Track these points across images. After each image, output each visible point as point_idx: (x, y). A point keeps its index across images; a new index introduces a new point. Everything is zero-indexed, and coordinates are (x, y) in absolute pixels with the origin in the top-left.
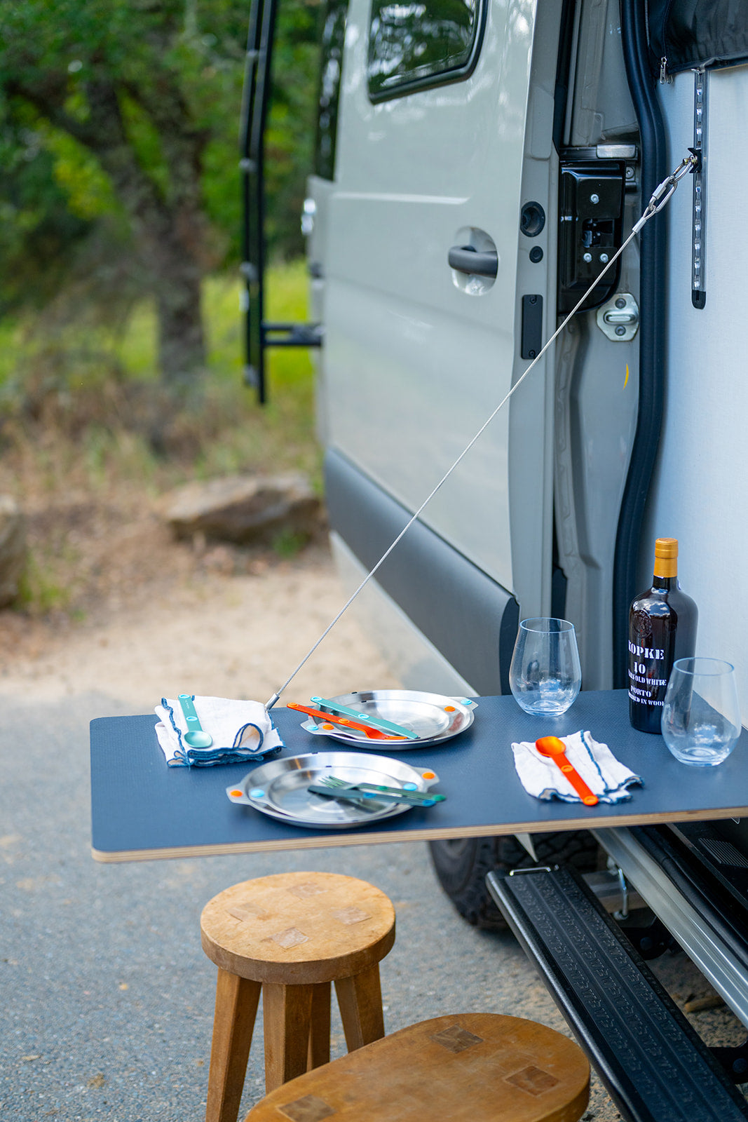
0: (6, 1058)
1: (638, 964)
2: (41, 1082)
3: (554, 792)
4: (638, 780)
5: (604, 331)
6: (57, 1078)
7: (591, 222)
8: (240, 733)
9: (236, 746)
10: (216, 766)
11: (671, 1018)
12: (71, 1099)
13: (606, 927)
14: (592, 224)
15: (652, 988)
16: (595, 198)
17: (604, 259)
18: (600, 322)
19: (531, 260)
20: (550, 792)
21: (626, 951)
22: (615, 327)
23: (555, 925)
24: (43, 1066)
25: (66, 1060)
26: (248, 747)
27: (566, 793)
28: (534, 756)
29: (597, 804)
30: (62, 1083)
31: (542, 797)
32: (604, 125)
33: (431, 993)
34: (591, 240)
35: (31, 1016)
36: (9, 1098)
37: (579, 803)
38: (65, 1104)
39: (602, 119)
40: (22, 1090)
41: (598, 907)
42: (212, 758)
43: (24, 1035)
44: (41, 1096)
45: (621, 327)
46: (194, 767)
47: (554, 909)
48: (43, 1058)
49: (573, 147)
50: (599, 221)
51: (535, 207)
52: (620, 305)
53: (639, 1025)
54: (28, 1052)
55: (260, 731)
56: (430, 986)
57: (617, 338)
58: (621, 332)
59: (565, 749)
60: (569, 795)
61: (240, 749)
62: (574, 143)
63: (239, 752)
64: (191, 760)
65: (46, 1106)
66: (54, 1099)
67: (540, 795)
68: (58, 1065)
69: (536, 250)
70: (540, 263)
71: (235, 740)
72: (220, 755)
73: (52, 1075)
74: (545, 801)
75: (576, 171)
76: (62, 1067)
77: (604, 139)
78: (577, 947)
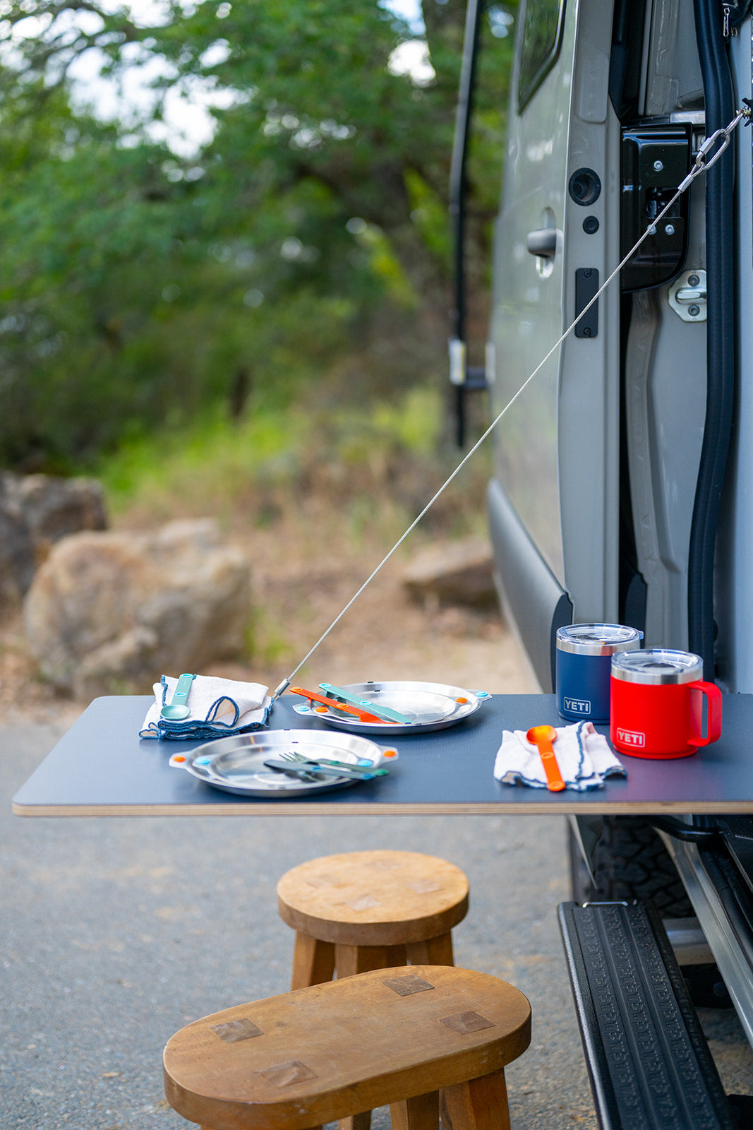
0: (87, 1073)
1: (681, 1001)
2: (113, 1098)
3: (519, 775)
4: (621, 769)
5: (676, 311)
6: (130, 1095)
7: (655, 190)
8: (216, 706)
9: (210, 719)
10: (188, 739)
11: (694, 1057)
12: (135, 1118)
13: (661, 962)
14: (656, 193)
15: (686, 1025)
16: (658, 165)
17: (670, 230)
18: (672, 302)
19: (584, 230)
20: (514, 775)
21: (673, 987)
22: (688, 307)
23: (606, 958)
24: (120, 1083)
25: (145, 1079)
26: (222, 721)
27: (532, 778)
28: (522, 744)
29: (563, 790)
30: (133, 1101)
31: (505, 780)
32: (679, 91)
33: (539, 1047)
34: (656, 210)
35: (125, 1035)
36: (76, 1111)
37: (545, 789)
38: (129, 1122)
39: (678, 86)
40: (92, 1104)
41: (662, 943)
42: (183, 731)
43: (112, 1053)
44: (108, 1112)
45: (694, 307)
46: (165, 739)
47: (611, 941)
48: (124, 1076)
49: (648, 116)
50: (664, 189)
51: (588, 174)
52: (693, 282)
53: (654, 1061)
54: (111, 1068)
55: (235, 705)
56: (541, 1040)
57: (691, 318)
58: (695, 312)
59: (556, 737)
60: (535, 781)
61: (213, 724)
62: (649, 112)
63: (212, 726)
64: (163, 732)
65: (109, 1122)
66: (120, 1115)
67: (503, 778)
68: (134, 1084)
69: (590, 221)
70: (596, 233)
71: (209, 713)
72: (193, 728)
73: (127, 1093)
74: (507, 785)
75: (639, 137)
76: (138, 1086)
77: (680, 106)
78: (620, 979)
